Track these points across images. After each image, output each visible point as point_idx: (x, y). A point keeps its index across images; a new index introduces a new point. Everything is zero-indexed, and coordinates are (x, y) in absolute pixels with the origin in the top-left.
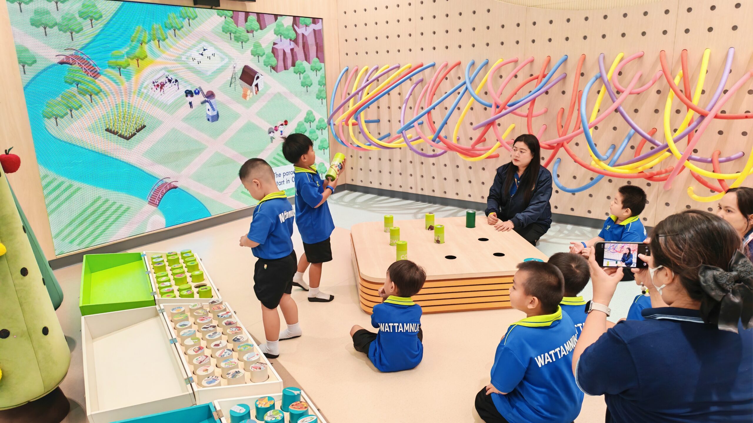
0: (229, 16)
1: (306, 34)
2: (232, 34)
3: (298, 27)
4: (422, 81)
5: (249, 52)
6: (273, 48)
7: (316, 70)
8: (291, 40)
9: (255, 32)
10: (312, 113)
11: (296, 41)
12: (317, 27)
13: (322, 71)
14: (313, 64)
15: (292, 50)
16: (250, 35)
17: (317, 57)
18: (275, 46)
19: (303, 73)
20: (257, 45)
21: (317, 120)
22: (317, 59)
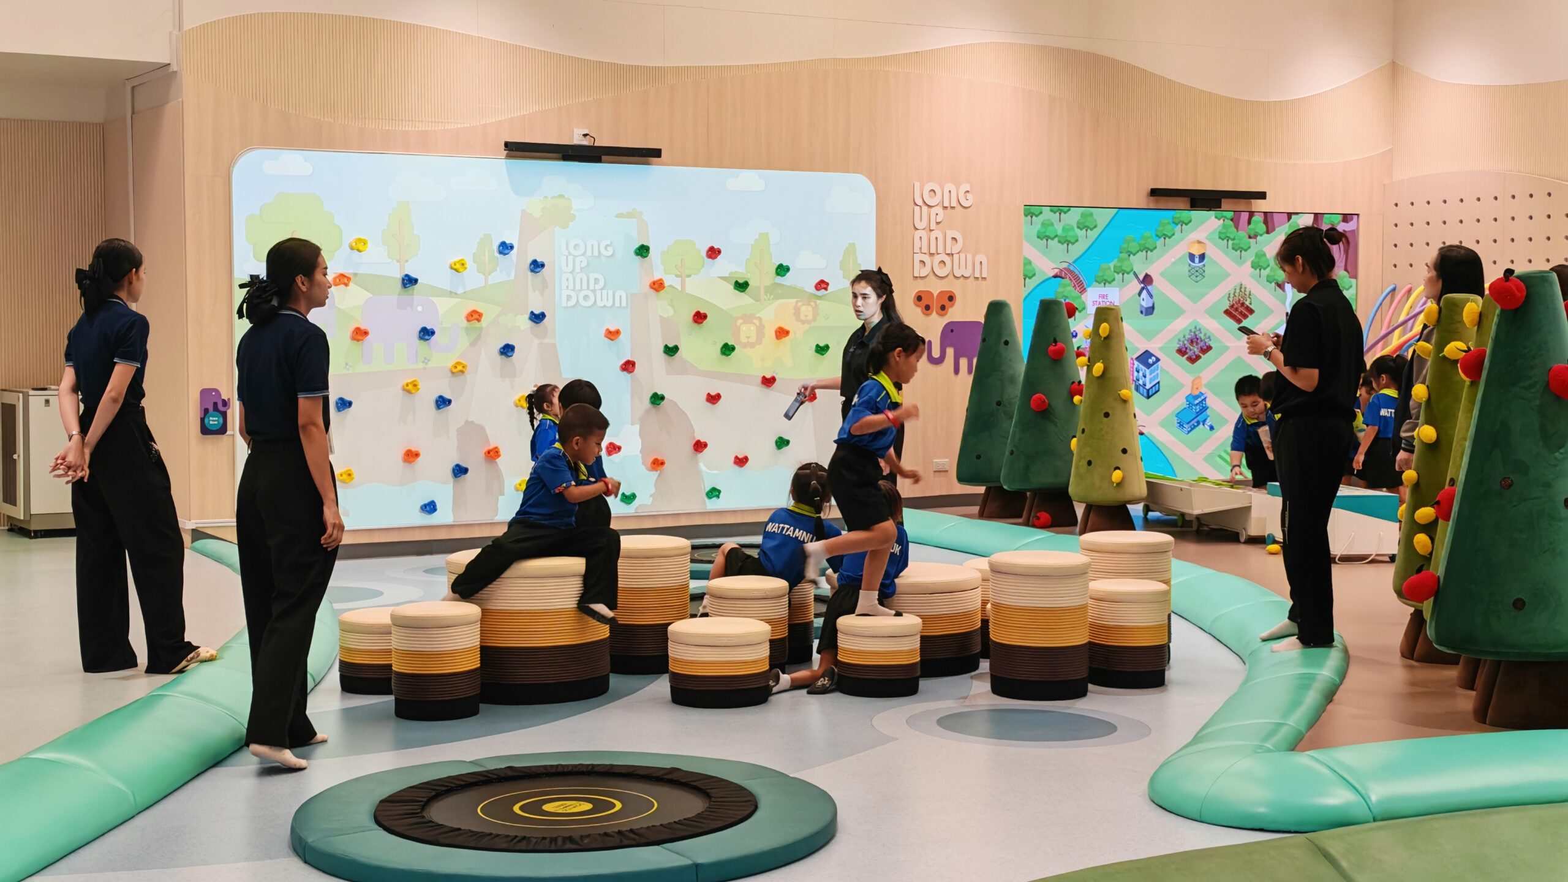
0: (1228, 219)
2: (1230, 240)
5: (1249, 263)
9: (1259, 237)
16: (1252, 241)
17: (1346, 270)
20: (1261, 255)
22: (1346, 273)
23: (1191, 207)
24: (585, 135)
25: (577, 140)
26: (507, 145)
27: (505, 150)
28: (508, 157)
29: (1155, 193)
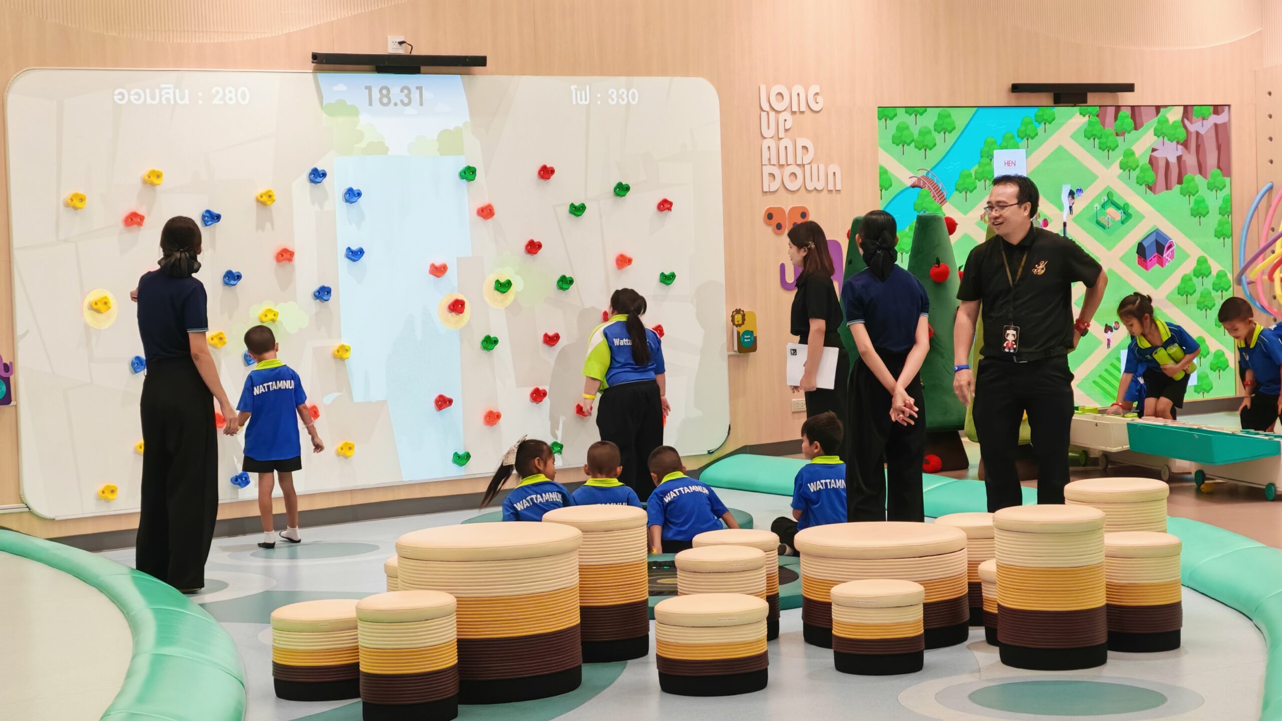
0: (1094, 115)
1: (1202, 131)
2: (1096, 139)
3: (1191, 122)
5: (1117, 164)
6: (1150, 156)
7: (1217, 188)
8: (1178, 143)
9: (1127, 135)
10: (1206, 261)
11: (1185, 144)
12: (1220, 119)
13: (1226, 191)
14: (1211, 180)
15: (1179, 158)
16: (1120, 139)
17: (1219, 167)
18: (1155, 154)
19: (1194, 195)
21: (1214, 273)
22: (1219, 171)
23: (1055, 103)
24: (401, 43)
25: (392, 48)
26: (315, 57)
27: (313, 62)
28: (316, 70)
29: (1016, 88)
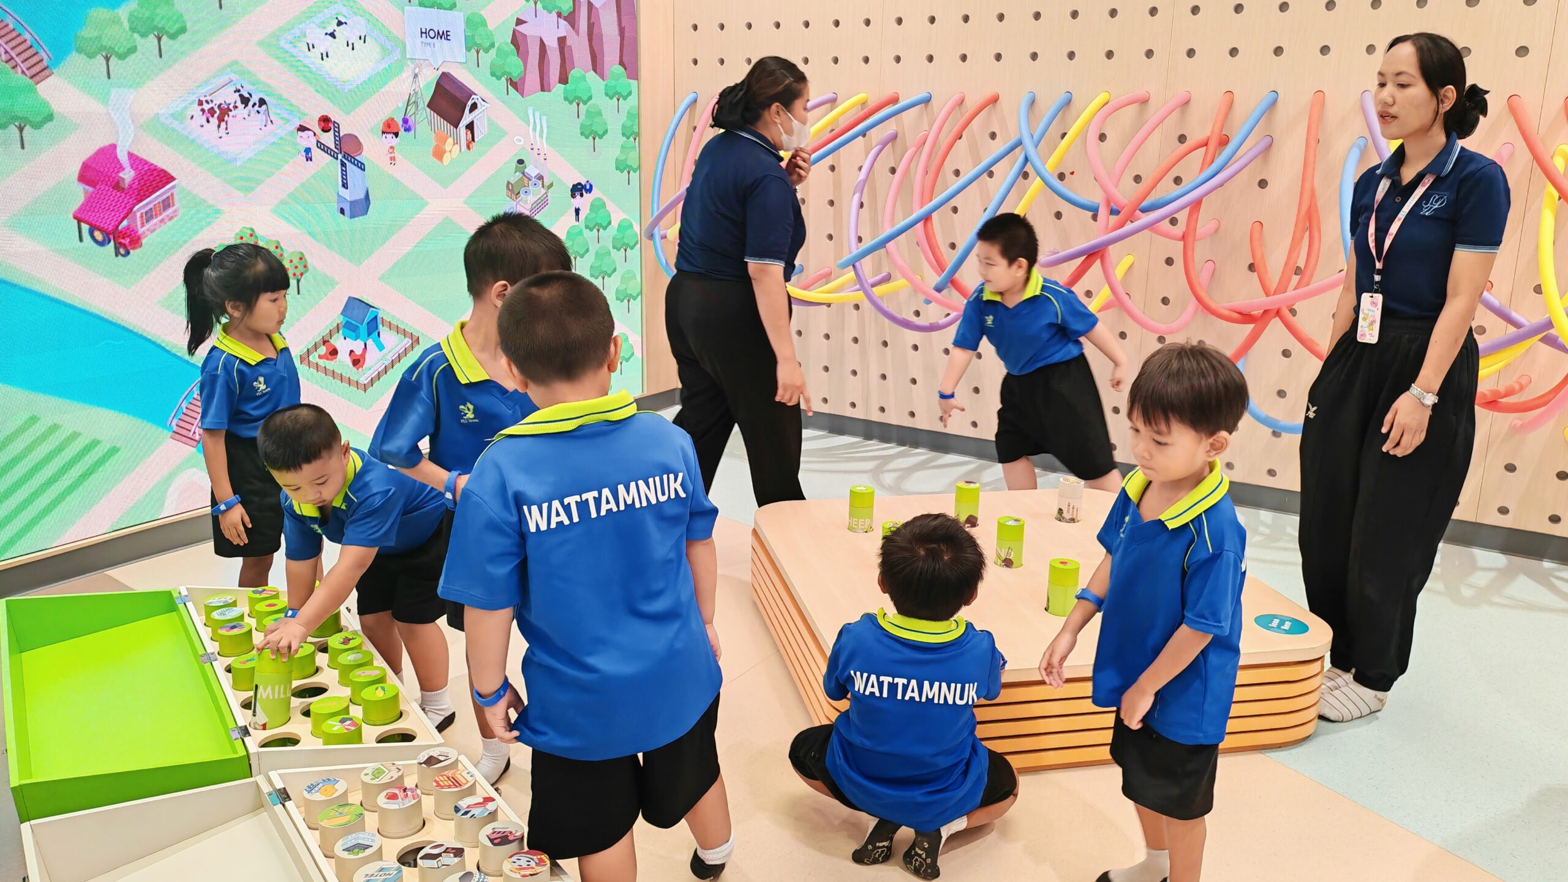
1: (597, 3)
4: (894, 137)
6: (514, 31)
7: (619, 96)
8: (559, 15)
10: (604, 205)
11: (571, 19)
13: (632, 100)
14: (611, 82)
15: (562, 41)
17: (621, 63)
18: (520, 28)
19: (585, 103)
20: (477, 22)
21: (615, 224)
22: (621, 69)
